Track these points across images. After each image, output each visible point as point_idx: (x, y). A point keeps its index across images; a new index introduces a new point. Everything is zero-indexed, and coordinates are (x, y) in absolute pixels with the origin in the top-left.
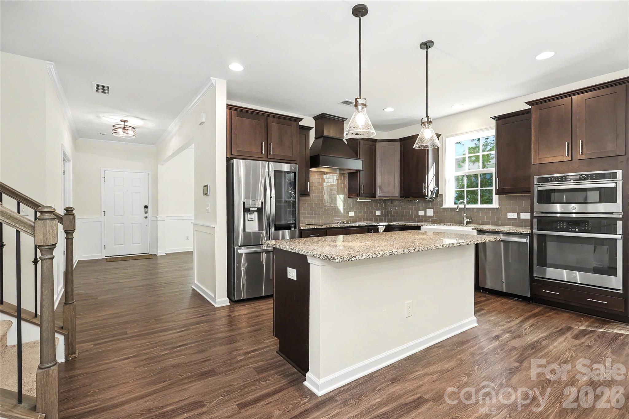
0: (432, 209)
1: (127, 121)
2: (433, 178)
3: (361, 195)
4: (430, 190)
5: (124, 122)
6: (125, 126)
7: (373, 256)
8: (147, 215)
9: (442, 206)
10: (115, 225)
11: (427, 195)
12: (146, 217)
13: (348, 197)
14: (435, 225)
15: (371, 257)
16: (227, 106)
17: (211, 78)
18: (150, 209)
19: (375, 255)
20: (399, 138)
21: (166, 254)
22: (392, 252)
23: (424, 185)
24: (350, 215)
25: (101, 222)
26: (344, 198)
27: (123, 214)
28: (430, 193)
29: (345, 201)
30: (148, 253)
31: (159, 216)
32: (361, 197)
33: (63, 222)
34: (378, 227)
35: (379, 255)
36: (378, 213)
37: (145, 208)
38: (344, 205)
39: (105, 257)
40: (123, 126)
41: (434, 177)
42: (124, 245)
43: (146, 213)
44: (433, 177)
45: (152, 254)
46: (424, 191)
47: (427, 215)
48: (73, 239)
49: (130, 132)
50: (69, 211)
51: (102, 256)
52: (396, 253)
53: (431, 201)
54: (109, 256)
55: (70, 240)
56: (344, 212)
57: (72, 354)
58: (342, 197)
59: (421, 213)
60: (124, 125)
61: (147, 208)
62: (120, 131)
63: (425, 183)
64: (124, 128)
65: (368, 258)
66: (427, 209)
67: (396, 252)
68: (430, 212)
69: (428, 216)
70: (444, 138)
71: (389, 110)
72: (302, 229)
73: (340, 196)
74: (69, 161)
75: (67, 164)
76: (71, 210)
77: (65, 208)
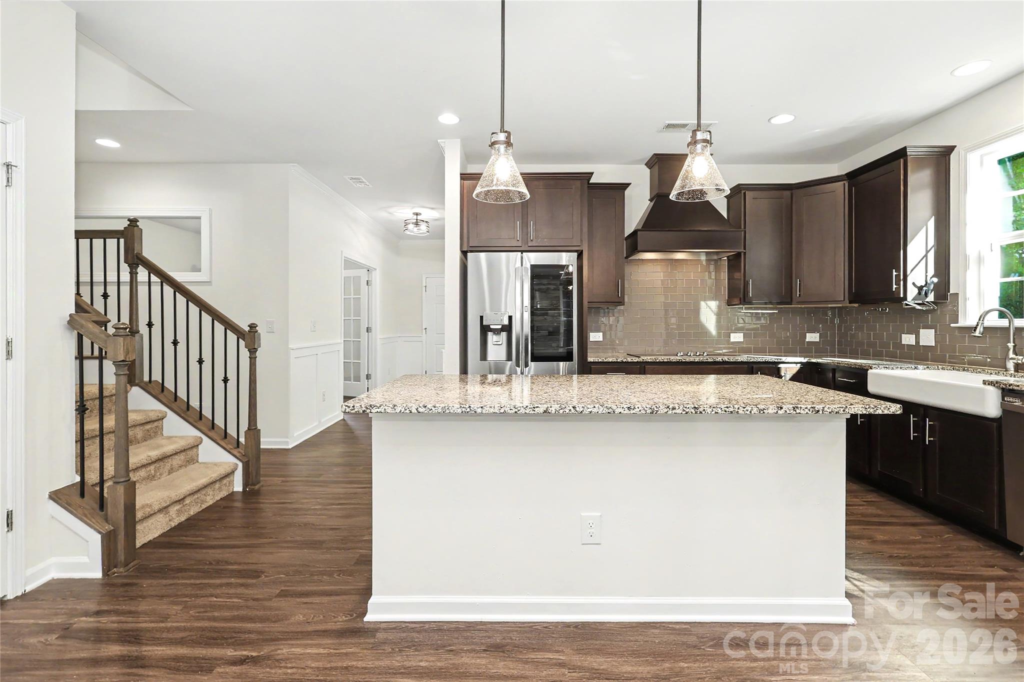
0: (934, 330)
1: (420, 214)
2: (926, 256)
3: (746, 301)
4: (914, 284)
5: (417, 215)
6: (418, 221)
7: (418, 410)
9: (957, 322)
10: (437, 346)
11: (902, 296)
13: (728, 306)
14: (920, 367)
15: (414, 411)
16: (462, 176)
17: (439, 141)
19: (424, 409)
20: (844, 173)
22: (470, 407)
23: (894, 273)
24: (732, 340)
25: (422, 341)
26: (719, 307)
28: (912, 292)
29: (719, 315)
32: (750, 303)
33: (246, 340)
34: (780, 366)
35: (433, 409)
36: (812, 337)
38: (718, 321)
40: (416, 221)
41: (932, 252)
44: (927, 252)
46: (895, 286)
47: (921, 344)
48: (257, 359)
49: (423, 227)
50: (253, 326)
52: (479, 411)
53: (927, 312)
55: (253, 360)
56: (719, 334)
57: (251, 485)
58: (713, 304)
59: (908, 339)
60: (417, 219)
62: (411, 227)
63: (898, 270)
64: (417, 224)
65: (408, 411)
66: (921, 330)
67: (480, 409)
68: (928, 337)
69: (923, 346)
70: (962, 153)
71: (783, 119)
72: (590, 362)
73: (708, 302)
74: (375, 269)
75: (373, 272)
76: (256, 327)
77: (249, 323)
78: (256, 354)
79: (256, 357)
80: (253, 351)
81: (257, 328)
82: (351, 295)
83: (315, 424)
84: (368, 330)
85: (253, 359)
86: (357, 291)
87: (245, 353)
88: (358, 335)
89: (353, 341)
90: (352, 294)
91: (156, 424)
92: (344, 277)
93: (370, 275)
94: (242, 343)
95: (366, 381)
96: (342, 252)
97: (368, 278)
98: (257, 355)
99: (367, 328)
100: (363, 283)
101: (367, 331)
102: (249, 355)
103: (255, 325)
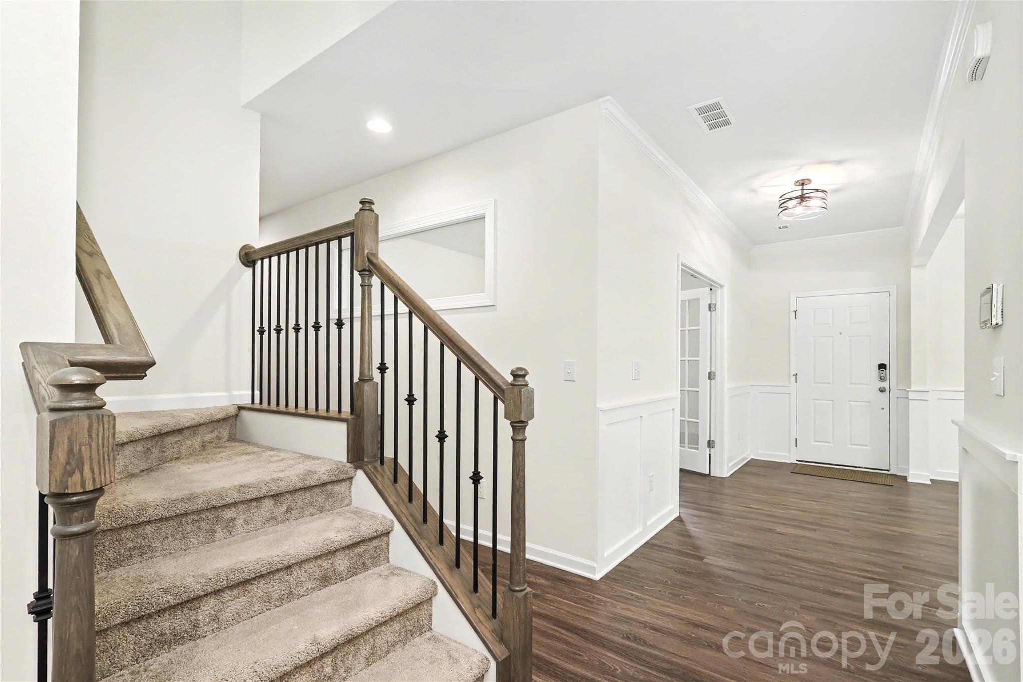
1: (809, 182)
5: (803, 184)
6: (804, 193)
8: (885, 385)
10: (815, 401)
12: (882, 390)
18: (892, 371)
21: (931, 480)
25: (790, 394)
27: (831, 382)
30: (888, 470)
31: (912, 389)
33: (508, 403)
37: (879, 369)
39: (797, 460)
40: (801, 194)
42: (832, 445)
43: (882, 379)
45: (898, 474)
49: (815, 203)
51: (791, 458)
54: (803, 461)
60: (802, 190)
61: (886, 369)
62: (792, 204)
64: (802, 200)
74: (722, 286)
75: (719, 292)
76: (524, 376)
77: (513, 367)
78: (524, 433)
79: (525, 440)
80: (519, 426)
81: (527, 378)
82: (685, 327)
83: (639, 530)
84: (711, 376)
85: (518, 444)
86: (695, 320)
87: (505, 429)
88: (695, 382)
89: (688, 391)
90: (687, 324)
91: (375, 543)
92: (682, 301)
93: (714, 296)
94: (501, 406)
95: (708, 449)
96: (678, 254)
97: (711, 300)
98: (527, 434)
99: (710, 373)
100: (704, 306)
101: (710, 378)
102: (512, 434)
103: (523, 373)
